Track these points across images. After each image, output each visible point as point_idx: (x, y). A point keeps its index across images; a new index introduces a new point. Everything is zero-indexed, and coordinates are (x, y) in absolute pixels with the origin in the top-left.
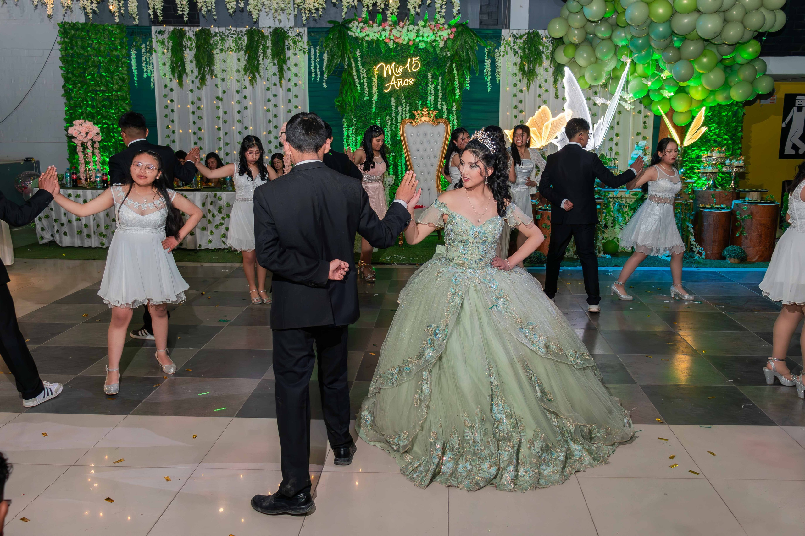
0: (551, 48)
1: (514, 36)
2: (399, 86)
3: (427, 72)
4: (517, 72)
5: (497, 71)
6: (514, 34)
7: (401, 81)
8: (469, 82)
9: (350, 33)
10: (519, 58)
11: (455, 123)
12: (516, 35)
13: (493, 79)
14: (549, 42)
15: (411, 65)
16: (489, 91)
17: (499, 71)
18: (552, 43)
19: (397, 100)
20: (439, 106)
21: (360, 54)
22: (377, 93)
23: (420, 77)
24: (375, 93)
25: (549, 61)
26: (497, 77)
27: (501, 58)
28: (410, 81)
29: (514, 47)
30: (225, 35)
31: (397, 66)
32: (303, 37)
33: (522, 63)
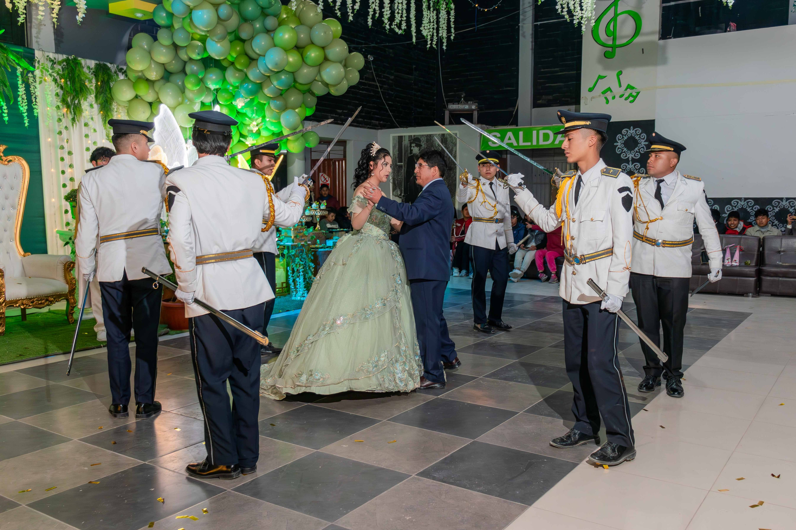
0: (94, 81)
1: (51, 60)
4: (59, 104)
5: (34, 101)
6: (50, 58)
8: (6, 111)
10: (59, 87)
12: (53, 59)
13: (30, 110)
14: (92, 74)
16: (27, 125)
17: (37, 100)
18: (95, 75)
25: (93, 96)
26: (33, 109)
27: (37, 85)
29: (53, 74)
33: (63, 94)
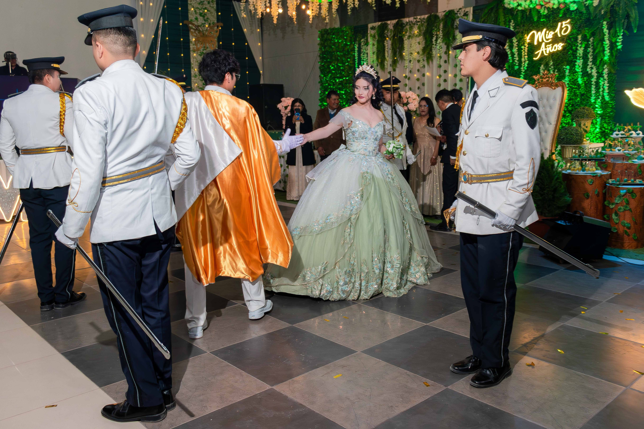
2: (548, 52)
3: (578, 35)
7: (551, 47)
8: (621, 40)
9: (506, 6)
11: (606, 88)
15: (561, 29)
19: (546, 67)
20: (588, 70)
21: (513, 25)
22: (527, 62)
23: (571, 41)
24: (525, 62)
28: (559, 46)
30: (413, 24)
31: (547, 32)
32: (469, 16)
